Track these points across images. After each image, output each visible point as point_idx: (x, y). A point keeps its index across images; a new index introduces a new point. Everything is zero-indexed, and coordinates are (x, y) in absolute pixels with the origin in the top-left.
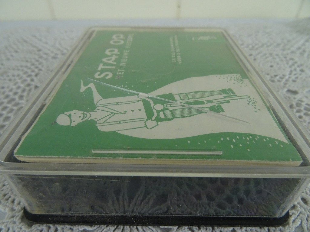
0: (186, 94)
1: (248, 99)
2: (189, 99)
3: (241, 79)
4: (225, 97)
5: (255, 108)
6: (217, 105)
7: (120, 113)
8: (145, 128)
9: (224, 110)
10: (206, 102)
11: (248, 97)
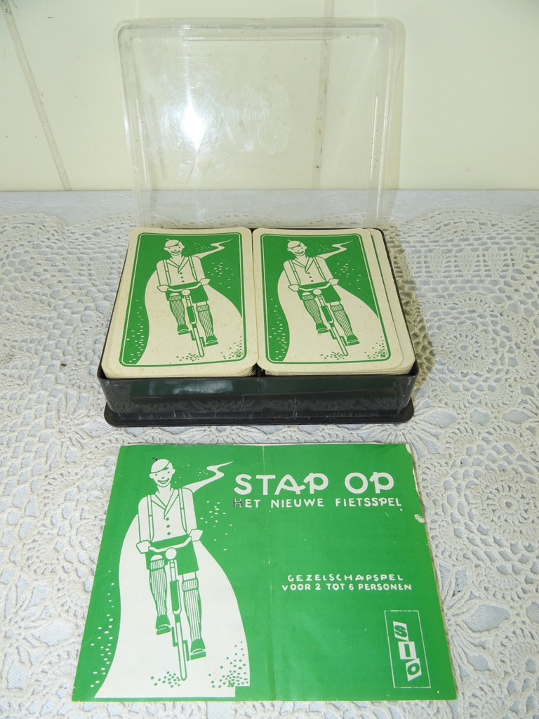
0: (197, 589)
1: (178, 675)
2: (184, 591)
3: (236, 685)
4: (185, 642)
5: (159, 680)
6: (170, 627)
7: (166, 513)
8: (139, 541)
9: (160, 635)
10: (177, 613)
11: (184, 677)
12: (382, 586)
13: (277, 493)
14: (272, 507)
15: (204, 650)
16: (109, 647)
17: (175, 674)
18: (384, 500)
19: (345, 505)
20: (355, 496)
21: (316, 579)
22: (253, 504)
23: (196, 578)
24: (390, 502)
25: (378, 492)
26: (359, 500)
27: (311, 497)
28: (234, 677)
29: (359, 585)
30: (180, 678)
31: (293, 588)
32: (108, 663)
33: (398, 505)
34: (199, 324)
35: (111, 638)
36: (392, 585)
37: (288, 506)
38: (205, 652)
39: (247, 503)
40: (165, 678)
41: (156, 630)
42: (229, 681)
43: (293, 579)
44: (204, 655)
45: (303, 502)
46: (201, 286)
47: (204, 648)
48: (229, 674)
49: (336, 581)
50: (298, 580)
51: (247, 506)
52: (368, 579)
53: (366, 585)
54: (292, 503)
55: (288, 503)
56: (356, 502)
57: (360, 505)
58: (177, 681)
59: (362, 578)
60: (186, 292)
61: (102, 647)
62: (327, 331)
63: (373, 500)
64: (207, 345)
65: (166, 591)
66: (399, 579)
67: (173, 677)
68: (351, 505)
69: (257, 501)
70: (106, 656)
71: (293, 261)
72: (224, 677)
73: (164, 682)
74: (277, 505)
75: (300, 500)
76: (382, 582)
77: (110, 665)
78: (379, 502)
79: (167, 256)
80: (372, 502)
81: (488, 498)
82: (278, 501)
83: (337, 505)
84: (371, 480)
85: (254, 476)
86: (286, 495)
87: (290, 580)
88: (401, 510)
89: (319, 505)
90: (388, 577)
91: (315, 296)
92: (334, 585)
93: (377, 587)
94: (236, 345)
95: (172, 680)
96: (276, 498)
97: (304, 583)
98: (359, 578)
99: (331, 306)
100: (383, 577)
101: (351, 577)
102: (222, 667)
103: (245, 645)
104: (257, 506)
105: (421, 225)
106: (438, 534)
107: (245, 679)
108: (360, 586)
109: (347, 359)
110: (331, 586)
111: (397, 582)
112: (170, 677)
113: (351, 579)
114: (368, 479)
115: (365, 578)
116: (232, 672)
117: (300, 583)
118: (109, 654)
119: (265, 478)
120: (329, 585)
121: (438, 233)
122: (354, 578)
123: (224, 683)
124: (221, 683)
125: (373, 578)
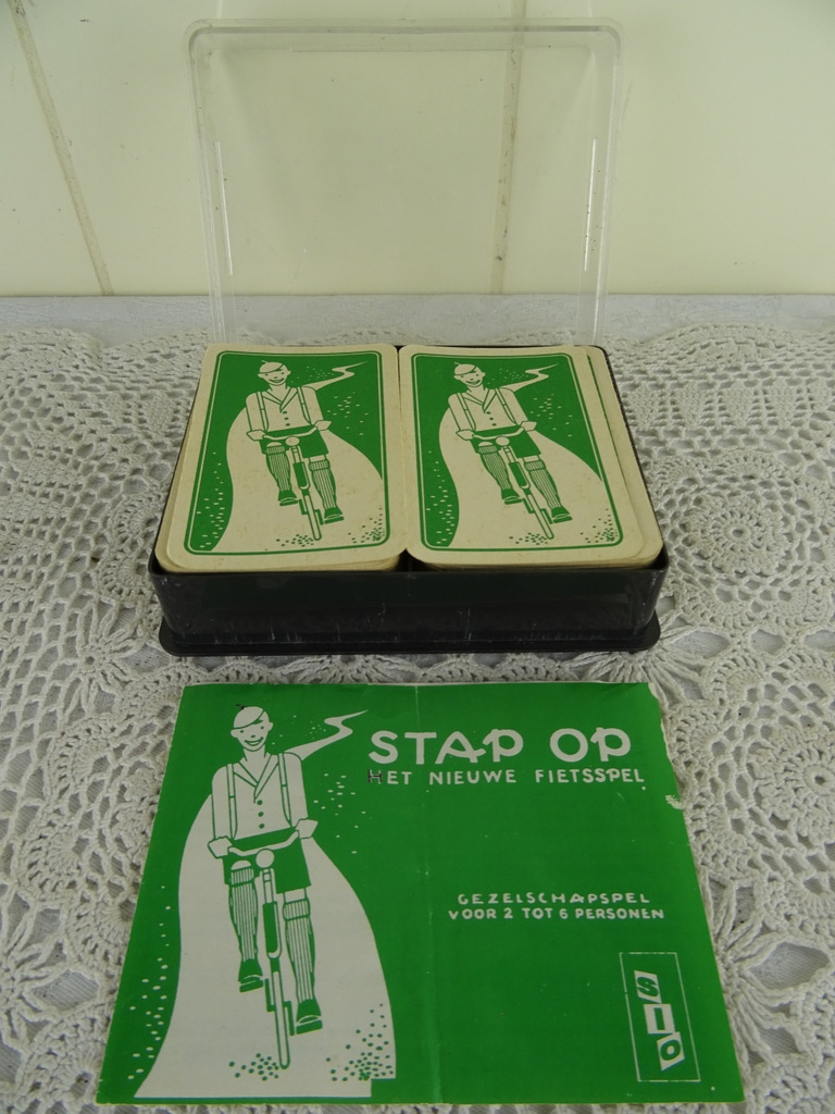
0: (308, 916)
1: (275, 1059)
2: (286, 920)
3: (372, 1077)
4: (287, 1005)
5: (244, 1067)
6: (263, 978)
7: (257, 792)
8: (212, 838)
9: (244, 993)
10: (274, 955)
11: (285, 1063)
12: (615, 912)
13: (440, 760)
14: (431, 783)
15: (319, 1018)
16: (159, 1012)
17: (269, 1058)
18: (614, 773)
19: (551, 781)
20: (567, 766)
21: (505, 901)
22: (400, 778)
23: (306, 899)
24: (624, 775)
25: (604, 758)
26: (574, 771)
27: (495, 767)
28: (369, 1063)
29: (577, 910)
30: (278, 1065)
31: (467, 915)
32: (158, 1039)
33: (638, 780)
34: (313, 490)
35: (164, 997)
36: (631, 911)
37: (457, 782)
38: (320, 1022)
39: (390, 777)
40: (253, 1064)
41: (240, 984)
42: (361, 1070)
43: (466, 901)
44: (318, 1025)
45: (482, 777)
46: (317, 431)
47: (319, 1015)
48: (361, 1058)
49: (538, 904)
50: (474, 902)
51: (389, 782)
52: (591, 900)
53: (588, 910)
54: (464, 778)
55: (457, 777)
56: (569, 776)
57: (575, 781)
58: (273, 1070)
59: (581, 899)
60: (293, 441)
61: (148, 1013)
62: (520, 501)
63: (597, 771)
64: (327, 522)
65: (256, 919)
66: (644, 901)
67: (266, 1063)
68: (560, 781)
69: (406, 774)
70: (156, 1027)
71: (464, 394)
72: (351, 1062)
73: (251, 1071)
74: (440, 781)
75: (477, 773)
76: (615, 906)
77: (161, 1042)
78: (607, 776)
79: (264, 386)
80: (595, 776)
81: (786, 770)
82: (441, 773)
83: (538, 781)
84: (593, 739)
85: (401, 735)
86: (452, 764)
87: (461, 902)
88: (644, 788)
89: (508, 781)
90: (624, 898)
91: (499, 447)
92: (535, 911)
93: (606, 914)
94: (372, 521)
95: (265, 1069)
96: (437, 769)
97: (485, 907)
98: (577, 898)
99: (525, 463)
100: (618, 897)
101: (562, 898)
102: (348, 1047)
103: (387, 1010)
104: (406, 782)
105: (664, 347)
106: (705, 827)
107: (387, 1066)
108: (579, 913)
109: (551, 543)
110: (530, 913)
111: (639, 906)
112: (262, 1063)
113: (563, 901)
114: (588, 738)
115: (586, 900)
116: (366, 1056)
117: (478, 906)
118: (161, 1023)
119: (420, 738)
120: (526, 910)
121: (692, 358)
122: (568, 898)
123: (353, 1074)
124: (347, 1074)
125: (599, 900)
